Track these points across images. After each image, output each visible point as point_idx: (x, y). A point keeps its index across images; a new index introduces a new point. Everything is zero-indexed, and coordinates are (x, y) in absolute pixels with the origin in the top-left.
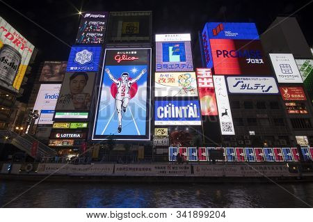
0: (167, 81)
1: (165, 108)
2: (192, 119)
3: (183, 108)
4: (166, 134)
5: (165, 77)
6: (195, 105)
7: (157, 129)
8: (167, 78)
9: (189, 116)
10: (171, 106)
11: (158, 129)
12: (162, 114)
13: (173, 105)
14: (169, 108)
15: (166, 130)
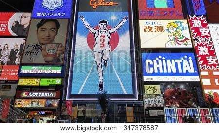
0: (153, 29)
1: (155, 61)
2: (188, 74)
3: (176, 61)
4: (158, 92)
5: (151, 26)
6: (190, 58)
7: (146, 87)
8: (154, 27)
9: (185, 71)
10: (162, 60)
11: (148, 86)
12: (152, 69)
13: (164, 58)
14: (160, 61)
15: (158, 87)
